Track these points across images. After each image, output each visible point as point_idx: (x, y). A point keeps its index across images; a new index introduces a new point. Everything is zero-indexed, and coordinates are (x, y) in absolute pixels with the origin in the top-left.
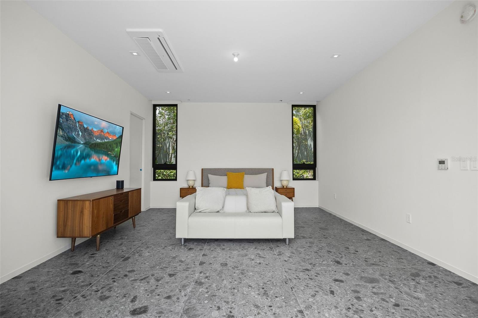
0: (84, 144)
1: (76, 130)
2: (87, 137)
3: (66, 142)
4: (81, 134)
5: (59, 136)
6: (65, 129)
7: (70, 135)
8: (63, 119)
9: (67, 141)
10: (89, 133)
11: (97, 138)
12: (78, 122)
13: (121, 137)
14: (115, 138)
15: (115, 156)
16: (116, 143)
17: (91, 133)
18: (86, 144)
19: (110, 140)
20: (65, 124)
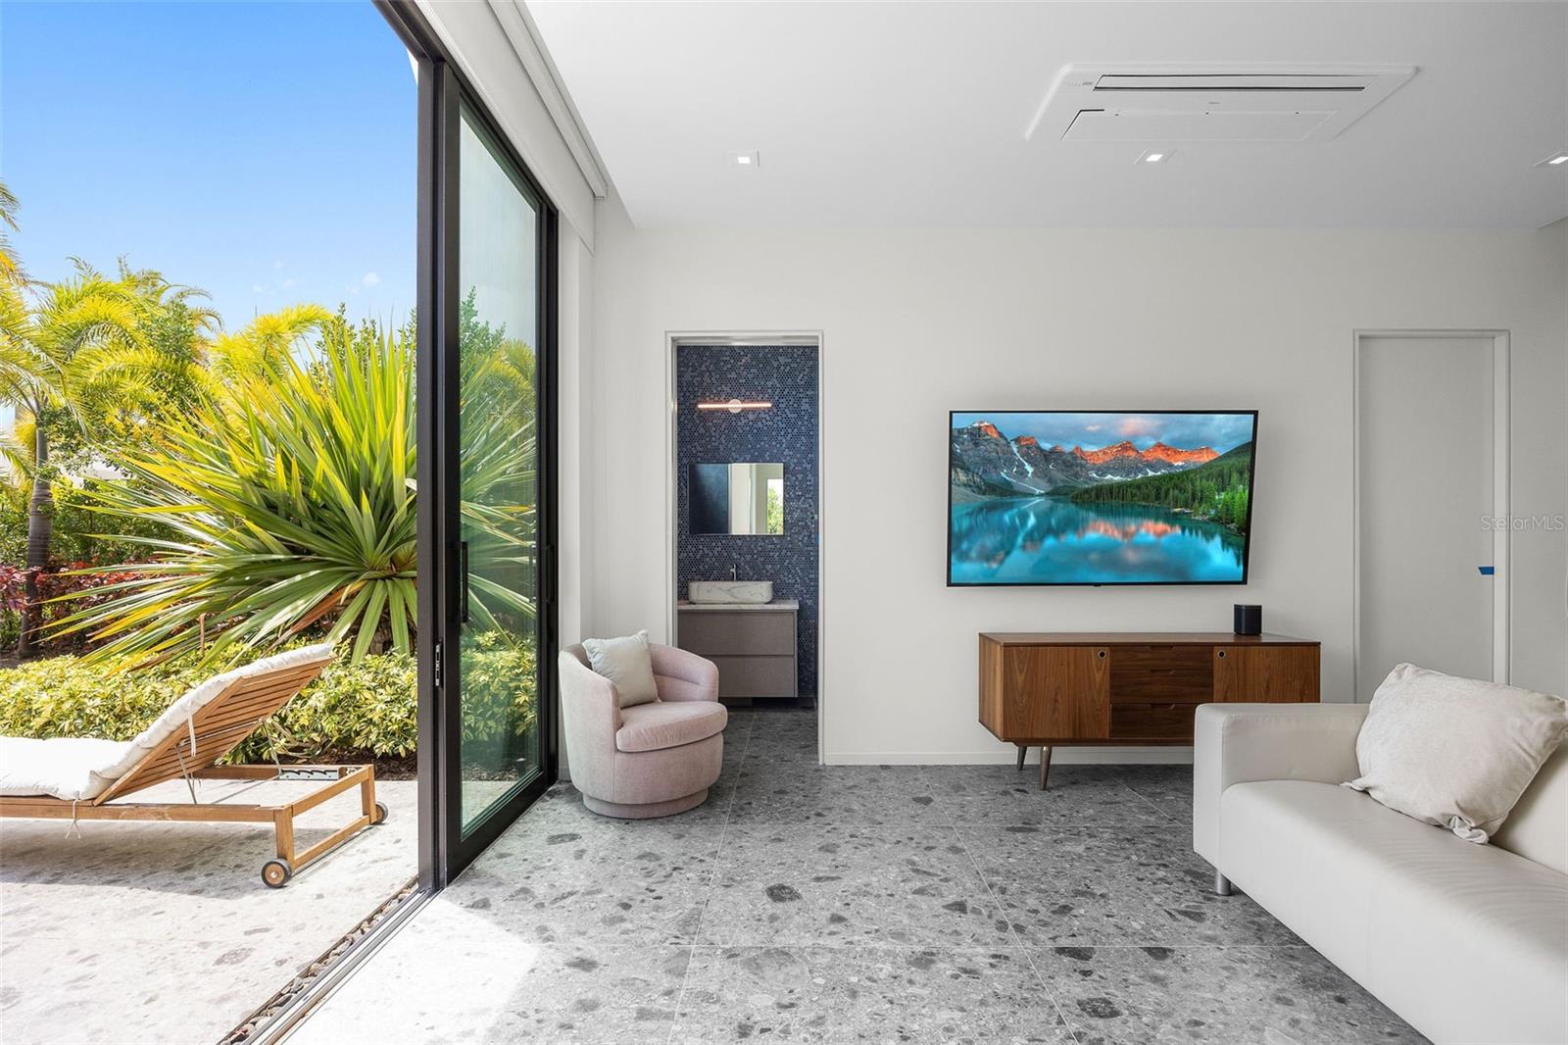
0: (1046, 494)
1: (1010, 461)
2: (1059, 476)
3: (983, 497)
4: (1030, 469)
5: (959, 486)
6: (972, 468)
7: (993, 477)
8: (963, 443)
9: (984, 494)
10: (1064, 462)
11: (1102, 471)
12: (1017, 440)
13: (1251, 447)
14: (1206, 458)
15: (1212, 520)
16: (1221, 475)
17: (1072, 462)
18: (1056, 494)
19: (1177, 467)
20: (971, 456)
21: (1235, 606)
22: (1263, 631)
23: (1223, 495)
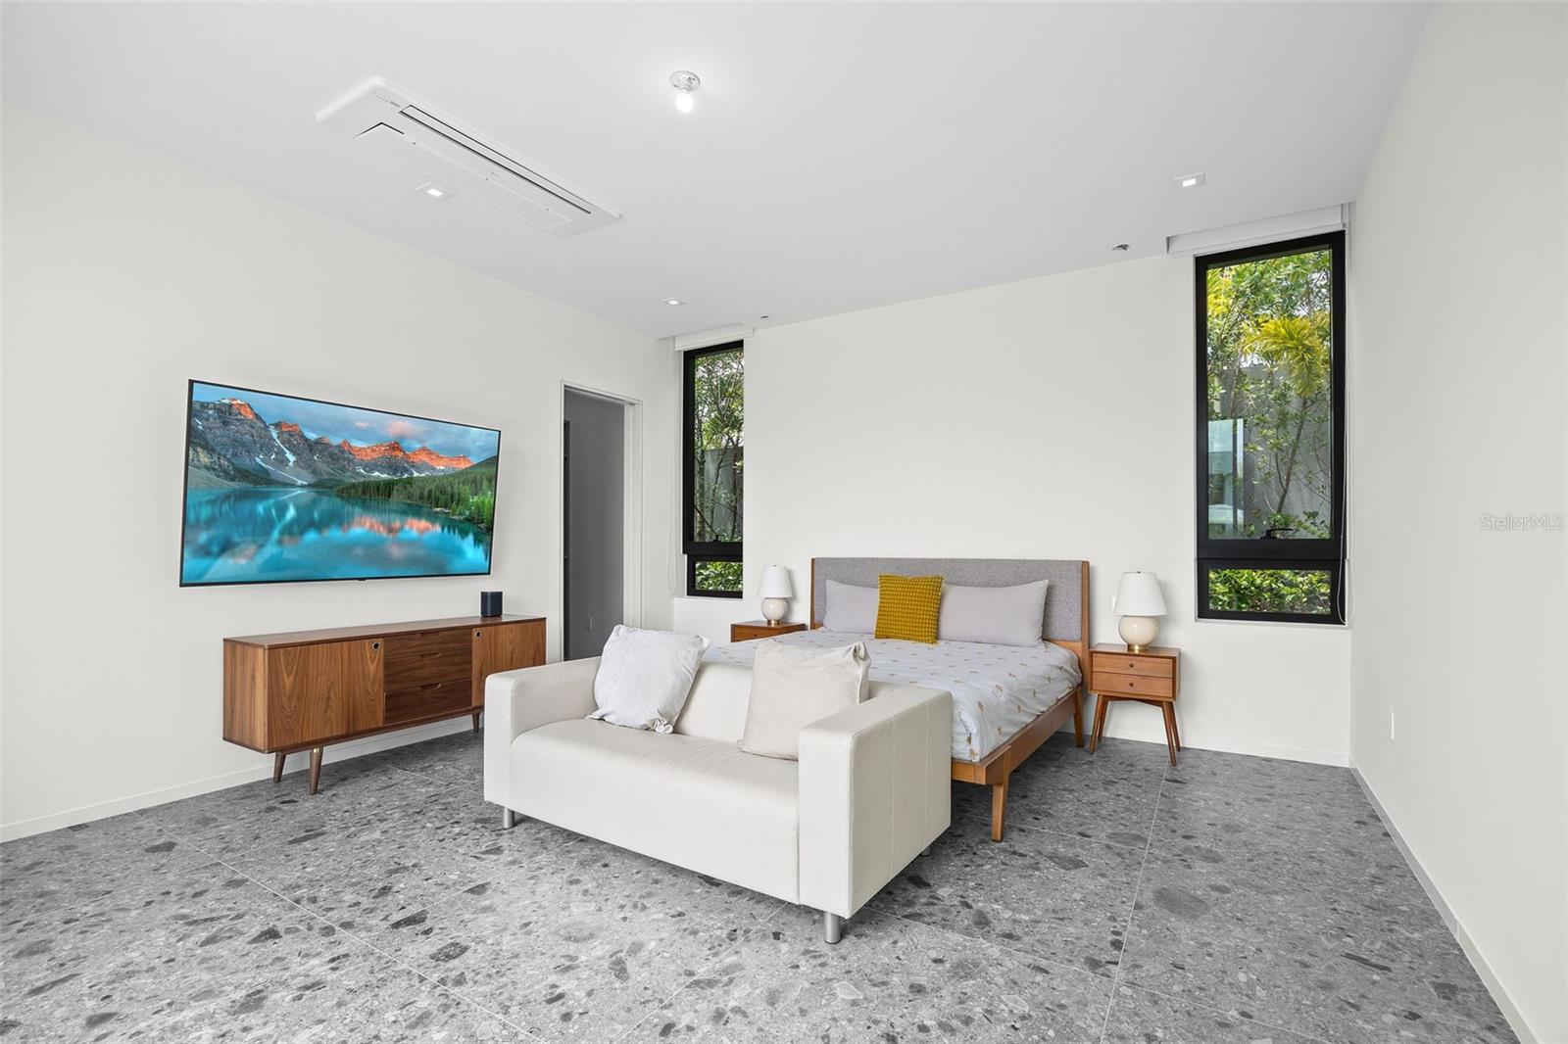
0: (310, 485)
1: (267, 446)
2: (325, 468)
3: (231, 483)
4: (291, 458)
5: (198, 468)
6: (218, 449)
7: (245, 462)
8: (207, 420)
9: (232, 480)
10: (331, 455)
11: (371, 467)
12: (278, 425)
13: (494, 461)
14: (463, 466)
15: (467, 520)
16: (474, 481)
17: (340, 456)
18: (320, 486)
19: (439, 471)
20: (217, 434)
21: (482, 593)
22: (504, 612)
23: (476, 499)
